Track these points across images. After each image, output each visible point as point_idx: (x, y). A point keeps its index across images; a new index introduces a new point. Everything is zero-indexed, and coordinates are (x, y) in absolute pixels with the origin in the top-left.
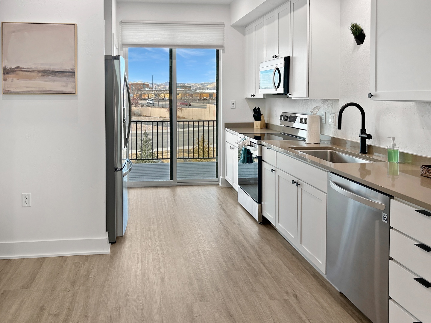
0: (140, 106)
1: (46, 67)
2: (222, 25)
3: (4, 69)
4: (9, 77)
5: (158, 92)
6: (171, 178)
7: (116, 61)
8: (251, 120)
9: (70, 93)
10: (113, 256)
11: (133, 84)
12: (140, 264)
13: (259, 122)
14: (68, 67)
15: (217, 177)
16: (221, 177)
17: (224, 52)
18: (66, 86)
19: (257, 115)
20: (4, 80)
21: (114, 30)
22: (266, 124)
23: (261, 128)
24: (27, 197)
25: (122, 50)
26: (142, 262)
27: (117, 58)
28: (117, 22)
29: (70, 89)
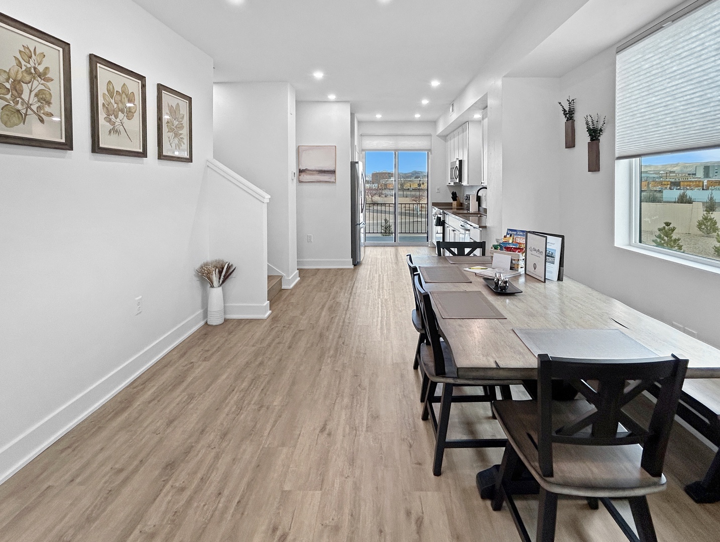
0: (383, 196)
1: (321, 169)
2: (430, 135)
3: (300, 170)
4: (302, 174)
5: (403, 182)
6: (395, 241)
7: (357, 165)
8: (451, 201)
9: (333, 182)
10: (354, 270)
11: (378, 173)
12: (369, 271)
13: (456, 202)
14: (332, 168)
15: (428, 241)
16: (429, 241)
17: (431, 154)
18: (331, 178)
19: (454, 196)
20: (300, 175)
21: (356, 143)
22: (461, 203)
23: (457, 206)
24: (310, 236)
25: (361, 153)
26: (370, 271)
27: (357, 163)
28: (358, 135)
29: (333, 180)
